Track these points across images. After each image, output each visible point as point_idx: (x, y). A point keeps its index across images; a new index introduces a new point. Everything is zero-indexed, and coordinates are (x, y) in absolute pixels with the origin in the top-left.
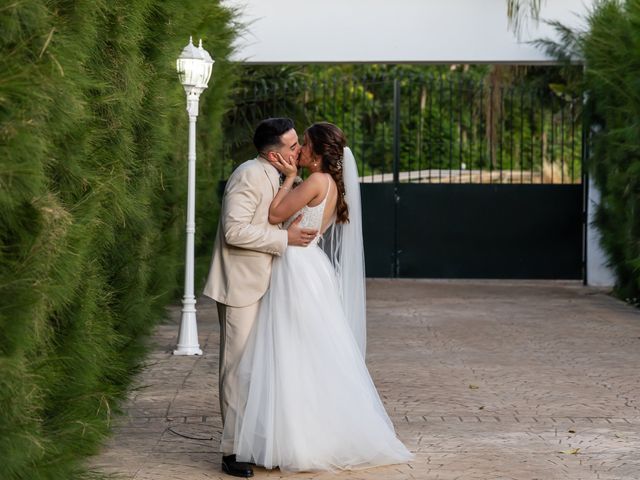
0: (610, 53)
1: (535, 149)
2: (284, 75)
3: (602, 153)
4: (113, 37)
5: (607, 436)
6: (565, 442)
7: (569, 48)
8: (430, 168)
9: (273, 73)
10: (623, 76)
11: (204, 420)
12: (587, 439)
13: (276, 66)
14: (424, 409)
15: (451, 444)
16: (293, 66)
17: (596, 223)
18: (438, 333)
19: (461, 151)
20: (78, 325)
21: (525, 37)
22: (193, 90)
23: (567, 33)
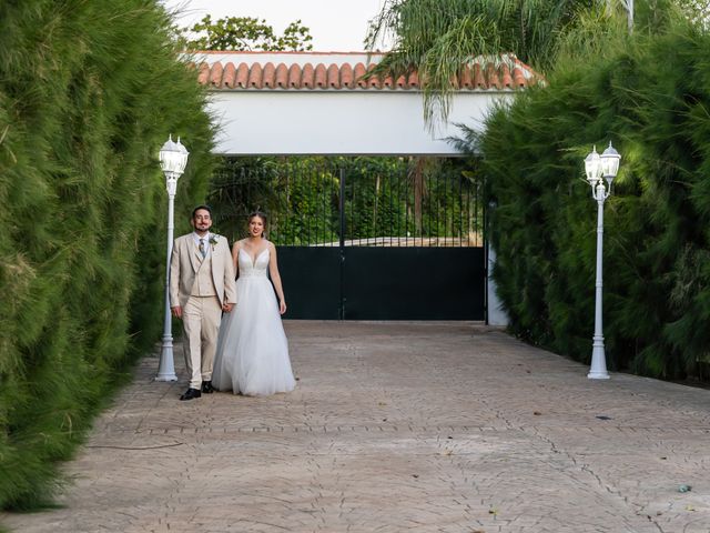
0: (499, 147)
1: (463, 221)
2: (260, 164)
3: (495, 223)
4: (80, 133)
5: (477, 441)
6: (444, 445)
7: (472, 144)
8: (383, 235)
9: (251, 161)
10: (508, 165)
11: (166, 431)
12: (460, 444)
13: (253, 157)
14: (340, 421)
15: (355, 448)
16: (265, 157)
17: (493, 277)
18: (365, 363)
19: (407, 223)
20: (49, 357)
21: (437, 136)
22: (172, 175)
23: (471, 132)
